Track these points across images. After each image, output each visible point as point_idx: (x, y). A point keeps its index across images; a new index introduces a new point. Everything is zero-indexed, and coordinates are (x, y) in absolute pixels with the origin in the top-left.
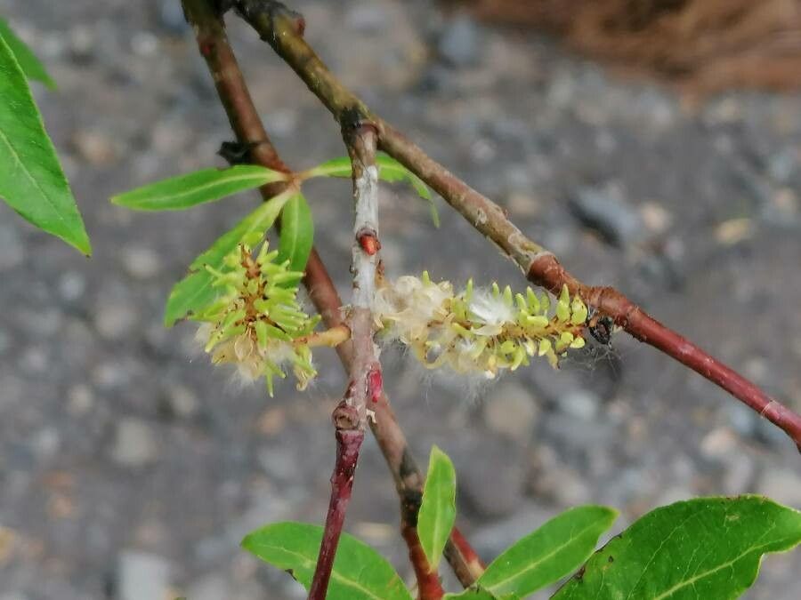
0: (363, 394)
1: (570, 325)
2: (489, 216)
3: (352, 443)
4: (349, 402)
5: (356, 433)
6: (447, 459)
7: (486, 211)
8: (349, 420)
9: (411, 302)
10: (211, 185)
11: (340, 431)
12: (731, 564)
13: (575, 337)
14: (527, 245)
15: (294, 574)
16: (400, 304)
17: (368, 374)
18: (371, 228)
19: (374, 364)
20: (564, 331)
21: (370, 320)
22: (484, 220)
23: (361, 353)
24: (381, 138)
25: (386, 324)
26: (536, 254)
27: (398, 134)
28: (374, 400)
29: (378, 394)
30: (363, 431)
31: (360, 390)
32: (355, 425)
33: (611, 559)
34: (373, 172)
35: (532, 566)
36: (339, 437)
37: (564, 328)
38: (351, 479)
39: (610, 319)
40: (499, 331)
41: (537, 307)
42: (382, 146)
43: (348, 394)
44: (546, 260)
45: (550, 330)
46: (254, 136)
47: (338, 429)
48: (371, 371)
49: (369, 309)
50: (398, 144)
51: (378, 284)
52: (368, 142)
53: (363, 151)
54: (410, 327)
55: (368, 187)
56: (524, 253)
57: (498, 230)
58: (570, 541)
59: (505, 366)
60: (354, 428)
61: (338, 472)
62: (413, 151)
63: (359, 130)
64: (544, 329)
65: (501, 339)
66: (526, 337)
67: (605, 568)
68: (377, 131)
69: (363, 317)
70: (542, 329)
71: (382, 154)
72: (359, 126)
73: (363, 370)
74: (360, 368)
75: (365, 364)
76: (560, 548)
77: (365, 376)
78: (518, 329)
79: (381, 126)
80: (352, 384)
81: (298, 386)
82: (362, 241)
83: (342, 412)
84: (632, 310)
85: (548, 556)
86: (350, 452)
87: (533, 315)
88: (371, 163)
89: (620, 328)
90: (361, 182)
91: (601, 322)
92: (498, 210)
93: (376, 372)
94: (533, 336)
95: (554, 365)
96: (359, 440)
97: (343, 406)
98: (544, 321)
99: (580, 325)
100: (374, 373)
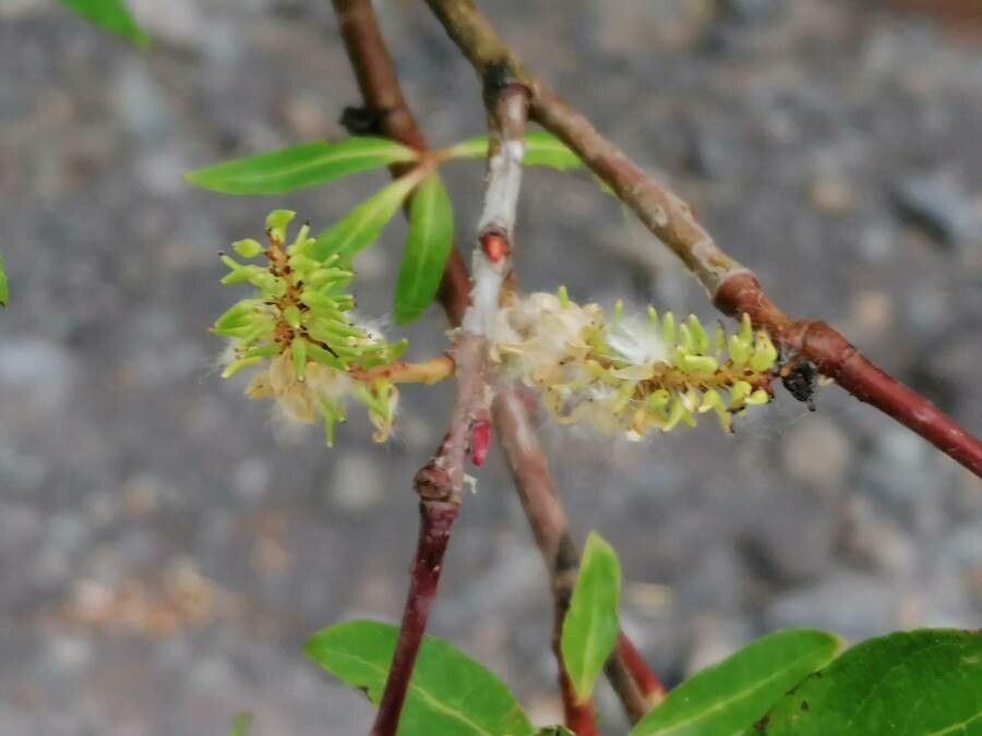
0: (460, 453)
1: (749, 373)
2: (670, 216)
3: (439, 520)
4: (440, 462)
5: (445, 506)
6: (609, 551)
7: (667, 209)
8: (436, 489)
9: (540, 329)
10: (317, 162)
11: (425, 502)
12: (963, 726)
13: (755, 388)
14: (717, 259)
15: (370, 693)
16: (525, 332)
17: (471, 426)
18: (501, 224)
19: (483, 412)
20: (741, 379)
21: (484, 350)
22: (662, 220)
23: (465, 394)
24: (534, 103)
25: (506, 358)
26: (728, 271)
27: (560, 99)
28: (476, 461)
29: (482, 454)
30: (457, 504)
31: (457, 446)
32: (443, 494)
33: (805, 706)
34: (516, 149)
35: (719, 706)
36: (423, 509)
37: (742, 376)
38: (437, 568)
39: (813, 366)
40: (649, 375)
41: (705, 344)
42: (535, 115)
43: (440, 452)
44: (740, 279)
45: (720, 377)
46: (387, 99)
47: (424, 498)
48: (476, 421)
49: (483, 336)
50: (557, 112)
51: (501, 302)
52: (515, 109)
53: (505, 120)
54: (535, 363)
55: (506, 169)
56: (711, 269)
57: (679, 236)
58: (775, 675)
59: (657, 425)
60: (445, 499)
61: (420, 557)
62: (576, 123)
63: (504, 91)
64: (713, 376)
65: (652, 386)
66: (688, 385)
67: (795, 717)
68: (529, 93)
69: (474, 347)
70: (709, 376)
71: (534, 125)
72: (506, 86)
73: (465, 419)
74: (461, 416)
75: (468, 411)
76: (760, 684)
77: (466, 427)
78: (678, 373)
79: (536, 88)
80: (447, 437)
81: (375, 436)
82: (485, 242)
83: (427, 476)
84: (849, 356)
85: (743, 694)
86: (437, 532)
87: (699, 355)
88: (514, 136)
89: (830, 380)
90: (497, 161)
91: (799, 370)
92: (683, 208)
93: (482, 424)
94: (697, 384)
95: (727, 428)
96: (451, 516)
97: (430, 467)
98: (711, 363)
99: (764, 373)
100: (478, 425)
